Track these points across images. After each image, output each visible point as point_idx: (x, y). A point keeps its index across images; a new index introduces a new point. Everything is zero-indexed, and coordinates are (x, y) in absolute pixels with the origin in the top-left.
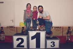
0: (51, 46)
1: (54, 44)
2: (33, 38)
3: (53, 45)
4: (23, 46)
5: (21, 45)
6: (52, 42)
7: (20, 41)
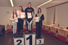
0: (39, 43)
2: (27, 39)
3: (40, 42)
6: (39, 41)
7: (19, 42)
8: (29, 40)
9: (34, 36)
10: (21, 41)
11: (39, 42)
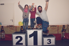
0: (48, 43)
1: (50, 41)
2: (31, 36)
3: (49, 43)
4: (22, 44)
5: (20, 42)
6: (48, 40)
7: (19, 39)
9: (40, 33)
10: (21, 38)
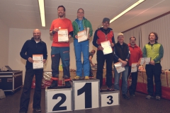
8: (84, 94)
11: (108, 100)
